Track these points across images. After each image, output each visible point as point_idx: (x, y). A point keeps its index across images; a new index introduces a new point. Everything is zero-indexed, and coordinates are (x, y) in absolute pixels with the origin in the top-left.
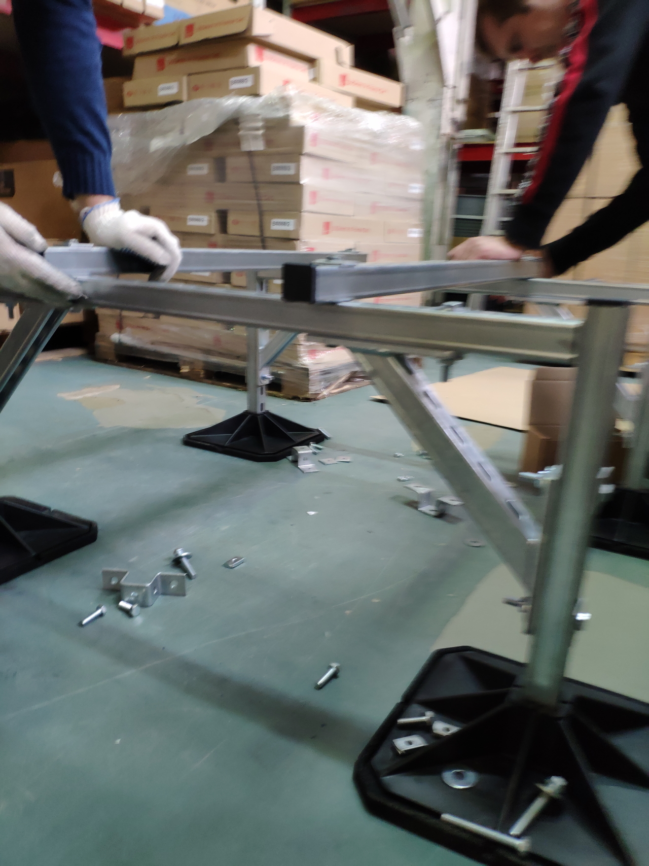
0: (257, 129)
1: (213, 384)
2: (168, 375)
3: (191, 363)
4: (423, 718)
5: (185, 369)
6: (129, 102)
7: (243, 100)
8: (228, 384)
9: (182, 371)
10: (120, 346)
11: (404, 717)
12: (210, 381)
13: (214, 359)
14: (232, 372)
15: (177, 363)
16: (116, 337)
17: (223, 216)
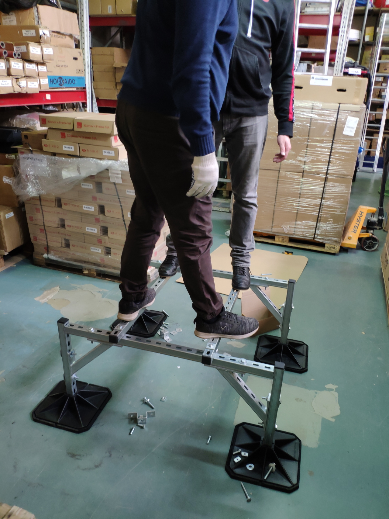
0: (118, 174)
1: (101, 279)
2: (76, 274)
3: (89, 270)
4: (239, 451)
5: (86, 272)
6: (45, 149)
7: (111, 162)
8: (109, 279)
9: (84, 273)
10: (48, 259)
11: (234, 452)
12: (100, 278)
13: (102, 269)
14: (111, 274)
15: (82, 270)
16: (45, 256)
17: (102, 209)
